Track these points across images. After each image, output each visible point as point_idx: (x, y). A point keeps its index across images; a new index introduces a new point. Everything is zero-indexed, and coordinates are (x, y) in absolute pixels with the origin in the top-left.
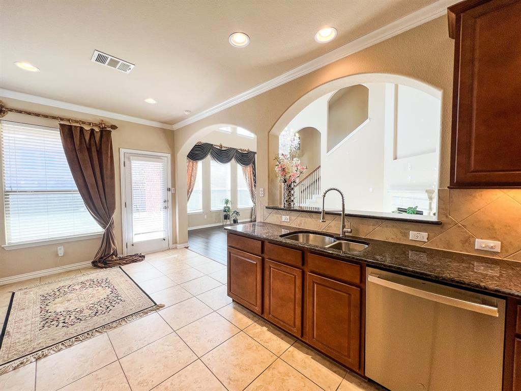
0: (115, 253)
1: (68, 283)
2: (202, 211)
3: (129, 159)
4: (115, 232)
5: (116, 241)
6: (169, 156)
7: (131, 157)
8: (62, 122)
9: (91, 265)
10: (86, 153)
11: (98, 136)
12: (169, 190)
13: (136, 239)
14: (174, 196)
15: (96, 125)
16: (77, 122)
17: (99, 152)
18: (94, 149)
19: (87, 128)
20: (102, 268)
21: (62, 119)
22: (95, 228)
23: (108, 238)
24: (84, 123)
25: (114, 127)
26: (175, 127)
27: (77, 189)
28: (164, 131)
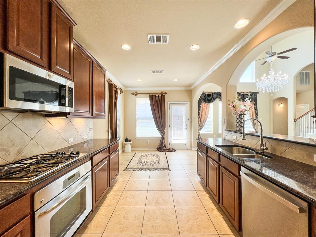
0: (165, 146)
1: (148, 153)
2: (212, 132)
3: (171, 106)
4: (165, 137)
5: (165, 142)
6: (189, 103)
7: (172, 105)
8: (150, 95)
9: (156, 149)
10: (156, 105)
11: (160, 98)
12: (188, 120)
13: (174, 142)
14: (191, 122)
15: (160, 94)
16: (154, 94)
17: (161, 104)
18: (159, 103)
19: (157, 95)
20: (160, 151)
21: (150, 94)
22: (158, 135)
23: (162, 140)
24: (156, 94)
25: (166, 93)
26: (192, 88)
27: (153, 119)
28: (187, 91)
